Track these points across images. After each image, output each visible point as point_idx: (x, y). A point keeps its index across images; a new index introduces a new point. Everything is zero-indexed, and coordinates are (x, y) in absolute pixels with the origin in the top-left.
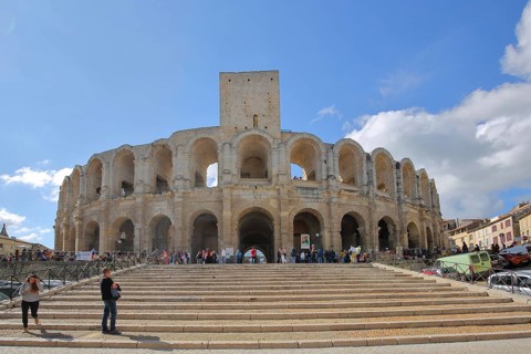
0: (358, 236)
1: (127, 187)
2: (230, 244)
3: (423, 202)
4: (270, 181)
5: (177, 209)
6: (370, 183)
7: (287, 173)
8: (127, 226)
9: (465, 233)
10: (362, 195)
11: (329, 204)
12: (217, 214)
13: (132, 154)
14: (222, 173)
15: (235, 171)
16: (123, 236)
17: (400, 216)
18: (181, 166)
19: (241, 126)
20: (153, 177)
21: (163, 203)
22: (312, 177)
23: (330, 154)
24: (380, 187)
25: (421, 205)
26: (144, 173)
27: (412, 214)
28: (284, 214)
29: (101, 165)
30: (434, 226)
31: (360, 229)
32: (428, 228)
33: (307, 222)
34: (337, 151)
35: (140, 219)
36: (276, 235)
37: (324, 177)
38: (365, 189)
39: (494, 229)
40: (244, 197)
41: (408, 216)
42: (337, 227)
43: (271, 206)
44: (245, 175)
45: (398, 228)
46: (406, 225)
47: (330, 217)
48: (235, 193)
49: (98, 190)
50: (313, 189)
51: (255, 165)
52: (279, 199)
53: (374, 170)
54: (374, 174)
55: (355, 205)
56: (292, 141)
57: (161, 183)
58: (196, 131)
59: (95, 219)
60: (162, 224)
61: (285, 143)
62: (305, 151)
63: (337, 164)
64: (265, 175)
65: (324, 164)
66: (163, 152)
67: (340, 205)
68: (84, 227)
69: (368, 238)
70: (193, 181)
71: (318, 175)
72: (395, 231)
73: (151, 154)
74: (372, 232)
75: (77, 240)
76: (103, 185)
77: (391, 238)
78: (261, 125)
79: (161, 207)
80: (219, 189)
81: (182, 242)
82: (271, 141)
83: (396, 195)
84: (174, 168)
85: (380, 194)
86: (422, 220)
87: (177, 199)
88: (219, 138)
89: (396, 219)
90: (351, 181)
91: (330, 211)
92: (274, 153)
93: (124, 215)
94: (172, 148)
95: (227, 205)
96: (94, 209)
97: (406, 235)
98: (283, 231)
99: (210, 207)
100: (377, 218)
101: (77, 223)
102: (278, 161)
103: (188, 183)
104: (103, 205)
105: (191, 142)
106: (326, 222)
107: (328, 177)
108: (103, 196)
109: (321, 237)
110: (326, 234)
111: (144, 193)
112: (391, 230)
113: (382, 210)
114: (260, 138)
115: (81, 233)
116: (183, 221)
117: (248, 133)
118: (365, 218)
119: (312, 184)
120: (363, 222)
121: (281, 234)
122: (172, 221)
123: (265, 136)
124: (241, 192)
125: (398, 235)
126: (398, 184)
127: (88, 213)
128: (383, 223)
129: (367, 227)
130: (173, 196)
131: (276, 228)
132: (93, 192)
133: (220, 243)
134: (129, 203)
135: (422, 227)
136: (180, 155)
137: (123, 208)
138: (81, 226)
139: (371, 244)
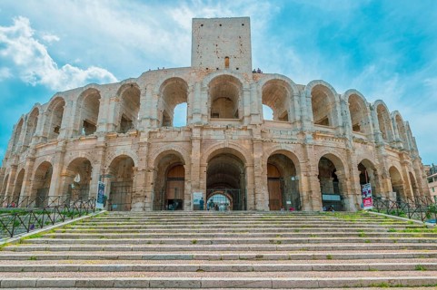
0: (336, 180)
1: (89, 126)
3: (402, 145)
4: (241, 121)
5: (139, 149)
6: (345, 124)
7: (259, 114)
8: (83, 167)
10: (338, 137)
11: (304, 146)
12: (184, 155)
13: (98, 92)
14: (191, 113)
15: (205, 111)
16: (78, 179)
17: (380, 159)
18: (150, 105)
19: (212, 66)
20: (118, 116)
21: (127, 143)
22: (285, 117)
23: (303, 95)
24: (356, 128)
25: (400, 148)
26: (109, 113)
27: (392, 160)
28: (257, 156)
29: (64, 103)
30: (416, 170)
31: (338, 173)
32: (410, 173)
33: (281, 166)
34: (309, 91)
35: (100, 160)
36: (249, 178)
37: (298, 118)
38: (341, 131)
40: (213, 137)
41: (388, 160)
42: (315, 170)
43: (243, 149)
44: (214, 115)
45: (379, 172)
46: (387, 169)
47: (306, 159)
48: (205, 133)
49: (57, 130)
50: (286, 130)
51: (224, 101)
52: (251, 140)
53: (348, 111)
54: (349, 115)
55: (331, 147)
56: (263, 82)
57: (125, 123)
58: (166, 71)
59: (49, 159)
60: (123, 168)
61: (257, 84)
62: (275, 93)
64: (235, 115)
67: (317, 146)
68: (35, 169)
69: (348, 183)
70: (161, 120)
71: (291, 116)
72: (376, 175)
73: (119, 93)
74: (352, 177)
75: (24, 183)
76: (63, 123)
77: (372, 183)
78: (233, 65)
79: (124, 147)
80: (188, 129)
81: (145, 186)
82: (242, 81)
83: (373, 137)
84: (141, 107)
85: (358, 135)
86: (403, 164)
87: (142, 139)
88: (191, 80)
89: (375, 162)
90: (325, 122)
91: (306, 153)
92: (246, 93)
93: (82, 155)
94: (141, 87)
95: (196, 145)
96: (49, 148)
97: (389, 181)
98: (256, 174)
99: (177, 148)
100: (356, 160)
101: (28, 164)
102: (250, 101)
103: (155, 122)
104: (61, 144)
105: (161, 81)
106: (302, 166)
107: (302, 118)
108: (62, 135)
109: (297, 180)
110: (302, 178)
111: (107, 132)
112: (371, 175)
113: (360, 153)
114: (232, 78)
115: (30, 174)
116: (148, 160)
117: (218, 74)
118: (343, 160)
120: (342, 166)
121: (254, 178)
122: (136, 162)
123: (236, 76)
124: (211, 132)
125: (380, 181)
126: (373, 125)
127: (41, 153)
128: (361, 167)
129: (347, 172)
130: (138, 134)
131: (249, 170)
132: (50, 130)
133: (188, 187)
134: (90, 143)
135: (404, 171)
136: (149, 94)
137: (82, 148)
138: (31, 167)
139: (353, 190)
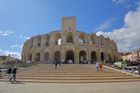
0: (96, 57)
1: (39, 45)
2: (63, 59)
3: (112, 48)
4: (73, 43)
5: (50, 50)
6: (98, 44)
7: (78, 41)
8: (39, 54)
9: (125, 56)
10: (96, 47)
11: (88, 49)
13: (41, 37)
14: (62, 41)
15: (65, 41)
16: (38, 57)
17: (106, 52)
18: (52, 40)
19: (67, 30)
20: (45, 42)
21: (48, 49)
22: (84, 42)
23: (88, 36)
24: (101, 44)
25: (112, 49)
26: (43, 42)
27: (109, 51)
28: (77, 51)
29: (33, 40)
30: (116, 54)
31: (96, 55)
32: (114, 55)
33: (82, 53)
34: (90, 36)
35: (42, 53)
36: (75, 57)
37: (87, 42)
38: (97, 45)
39: (133, 55)
40: (67, 47)
41: (108, 52)
42: (90, 55)
43: (74, 50)
44: (67, 42)
45: (106, 55)
46: (108, 54)
47: (88, 52)
48: (65, 46)
49: (32, 45)
50: (84, 45)
51: (70, 39)
52: (75, 48)
53: (100, 40)
54: (100, 41)
55: (95, 49)
56: (79, 33)
57: (47, 44)
58: (56, 31)
59: (31, 53)
60: (47, 54)
61: (77, 34)
62: (82, 36)
63: (90, 39)
64: (72, 42)
65: (87, 39)
66: (48, 36)
67: (91, 49)
69: (98, 57)
71: (85, 42)
72: (105, 55)
73: (45, 37)
74: (99, 56)
75: (27, 58)
76: (33, 44)
77: (104, 57)
78: (71, 30)
80: (61, 45)
81: (52, 58)
82: (74, 33)
83: (105, 47)
84: (50, 40)
85: (101, 46)
86: (112, 53)
87: (51, 48)
88: (61, 33)
89: (105, 53)
90: (94, 43)
91: (88, 51)
92: (75, 36)
93: (38, 52)
94: (50, 36)
95: (63, 49)
96: (31, 50)
97: (108, 57)
98: (76, 56)
99: (59, 50)
100: (100, 52)
101: (27, 54)
102: (75, 39)
103: (54, 44)
104: (33, 49)
105: (55, 34)
106: (87, 53)
107: (88, 42)
108: (33, 47)
109: (86, 57)
110: (87, 57)
111: (43, 46)
112: (104, 56)
113: (102, 50)
114: (71, 33)
115: (28, 56)
116: (52, 53)
117: (68, 32)
118: (97, 52)
119: (84, 44)
120: (97, 54)
121: (76, 57)
122: (50, 53)
123: (72, 32)
124: (66, 46)
125: (106, 57)
126: (106, 44)
127: (29, 51)
128: (102, 54)
129: (98, 55)
130: (50, 47)
131: (75, 55)
132: (31, 46)
133: (61, 59)
134: (39, 49)
135: (112, 54)
136: (52, 37)
137: (38, 50)
138: (28, 54)
139: (99, 59)
